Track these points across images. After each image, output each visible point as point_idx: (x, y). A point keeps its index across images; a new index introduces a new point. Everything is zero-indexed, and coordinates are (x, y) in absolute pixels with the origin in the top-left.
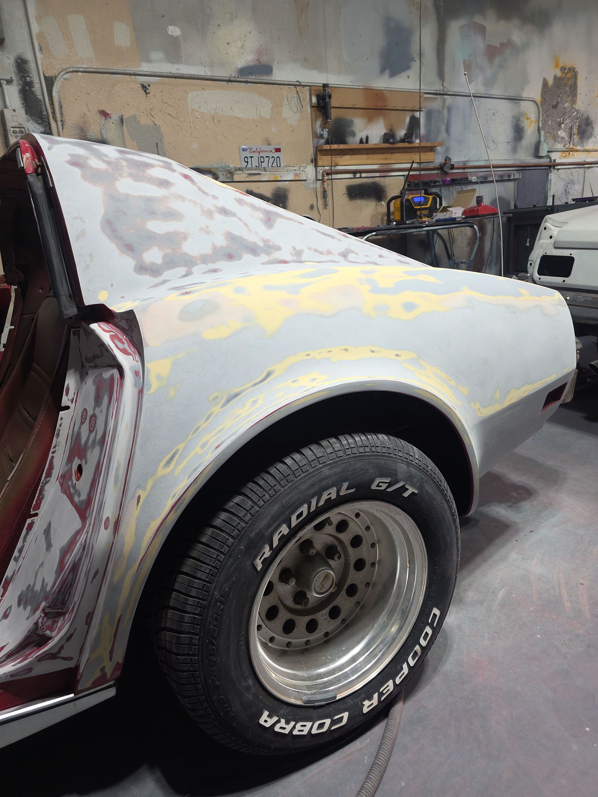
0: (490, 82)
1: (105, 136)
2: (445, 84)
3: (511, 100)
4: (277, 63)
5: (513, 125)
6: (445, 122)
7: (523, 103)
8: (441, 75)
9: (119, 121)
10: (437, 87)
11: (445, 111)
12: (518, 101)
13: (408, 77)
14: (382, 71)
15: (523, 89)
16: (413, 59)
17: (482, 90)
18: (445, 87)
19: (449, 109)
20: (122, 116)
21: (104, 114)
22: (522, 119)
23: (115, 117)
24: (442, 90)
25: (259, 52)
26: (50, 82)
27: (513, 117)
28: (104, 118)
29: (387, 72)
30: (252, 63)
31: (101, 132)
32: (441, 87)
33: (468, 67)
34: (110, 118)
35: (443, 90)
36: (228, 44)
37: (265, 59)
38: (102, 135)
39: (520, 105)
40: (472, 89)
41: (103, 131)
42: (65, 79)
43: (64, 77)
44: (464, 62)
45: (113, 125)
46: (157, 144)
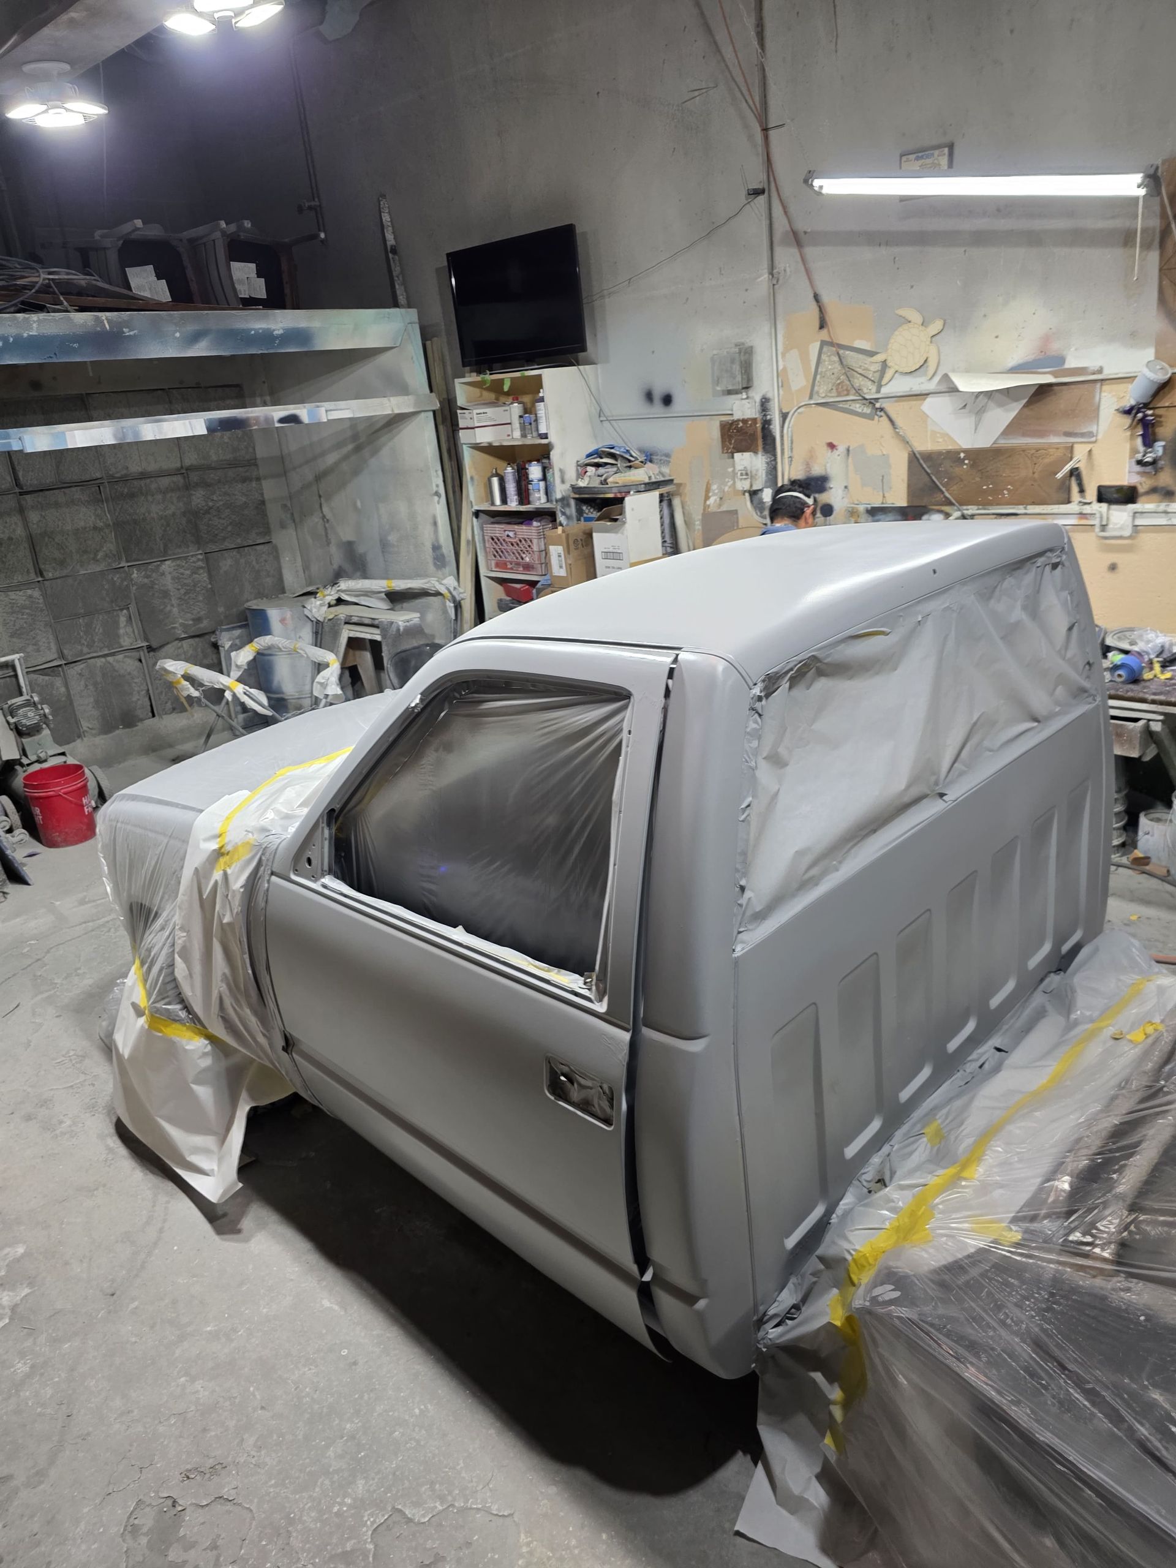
1: (829, 470)
4: (1076, 350)
9: (846, 452)
20: (849, 447)
21: (832, 446)
23: (841, 449)
25: (1046, 339)
26: (784, 416)
28: (830, 451)
30: (1030, 358)
31: (825, 466)
34: (837, 449)
36: (997, 337)
37: (1055, 347)
38: (826, 470)
41: (828, 465)
42: (799, 413)
43: (799, 411)
45: (839, 458)
46: (883, 476)
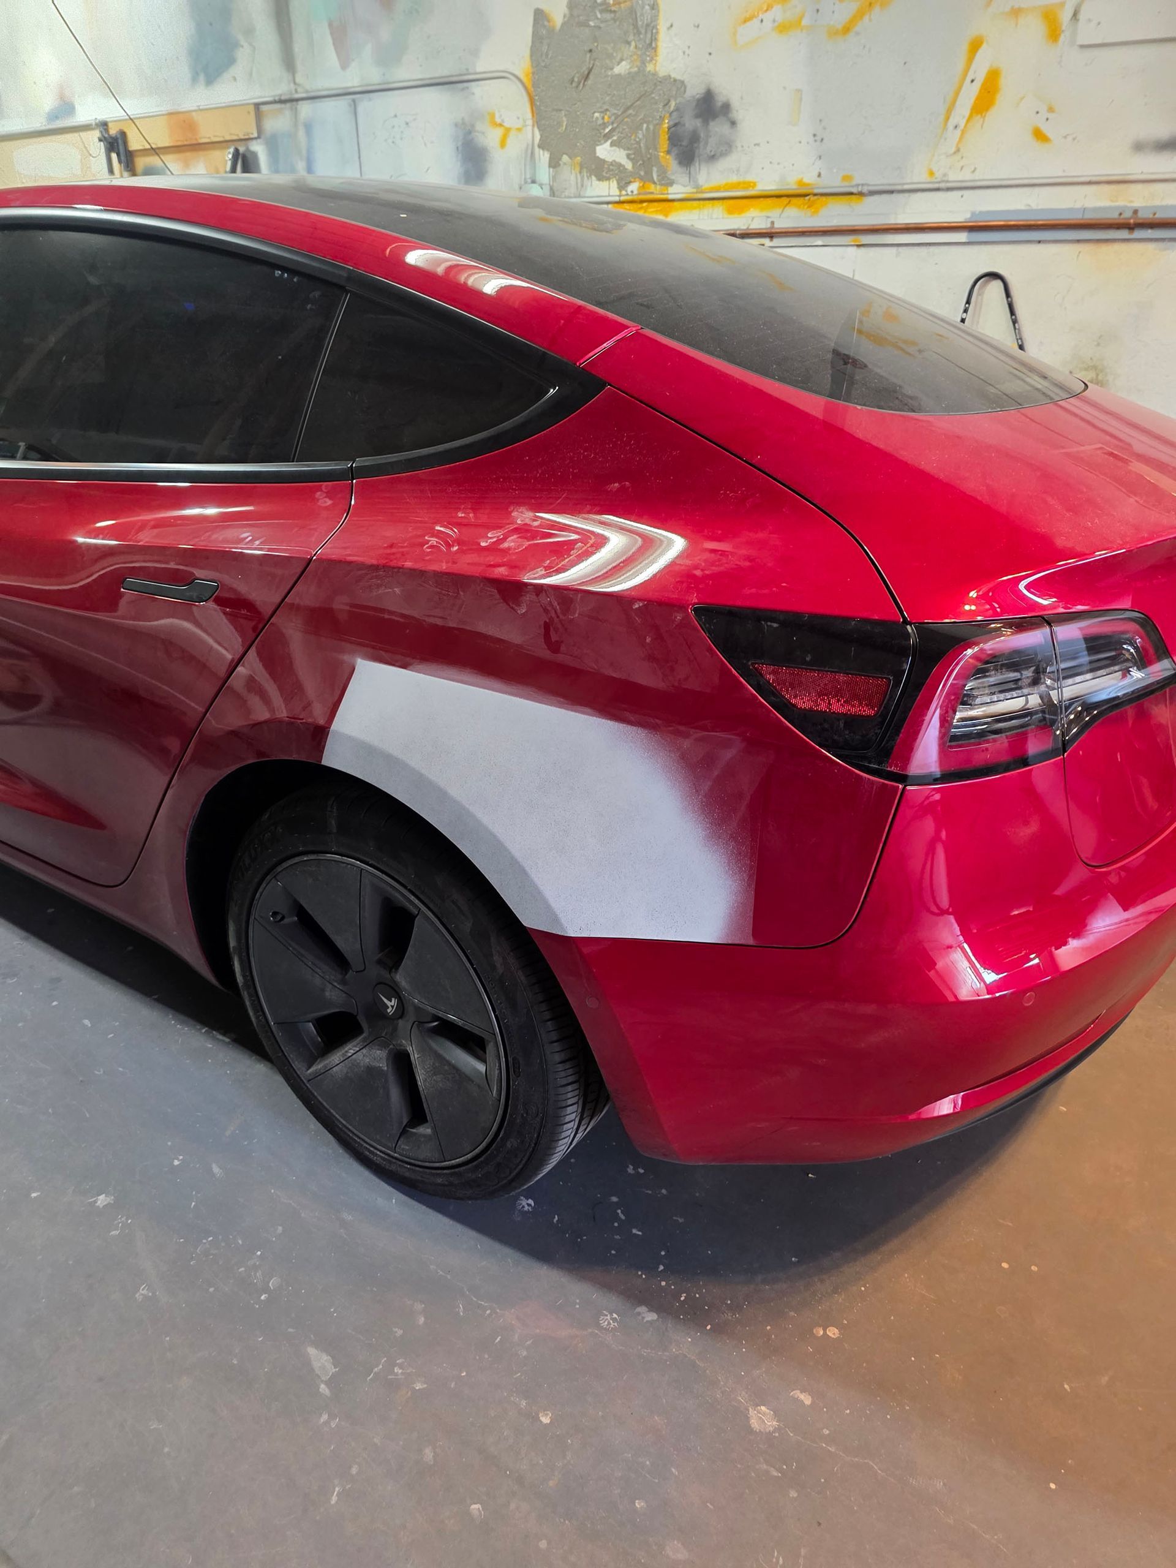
0: (389, 56)
2: (299, 79)
3: (446, 86)
5: (460, 144)
6: (304, 152)
7: (477, 89)
8: (289, 63)
10: (283, 89)
11: (301, 133)
12: (465, 85)
13: (235, 79)
14: (195, 79)
15: (475, 53)
16: (236, 45)
17: (374, 76)
18: (299, 85)
19: (308, 128)
22: (479, 126)
24: (294, 92)
27: (456, 125)
29: (202, 77)
32: (292, 85)
33: (339, 34)
35: (296, 91)
39: (473, 94)
40: (352, 79)
44: (330, 25)
